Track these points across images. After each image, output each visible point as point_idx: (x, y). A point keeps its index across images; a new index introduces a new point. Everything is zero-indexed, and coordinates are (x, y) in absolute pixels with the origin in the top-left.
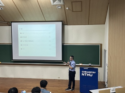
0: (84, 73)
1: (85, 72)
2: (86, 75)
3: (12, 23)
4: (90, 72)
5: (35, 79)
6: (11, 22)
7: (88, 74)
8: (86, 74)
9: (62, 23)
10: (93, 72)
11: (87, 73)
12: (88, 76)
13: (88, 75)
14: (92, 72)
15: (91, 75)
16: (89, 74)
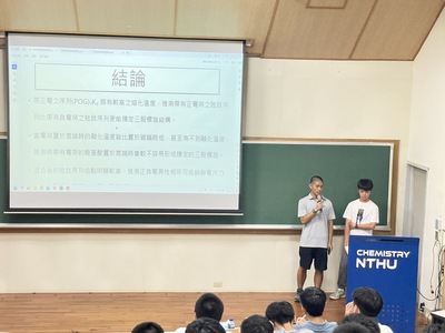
0: (366, 257)
1: (371, 253)
2: (374, 263)
3: (10, 37)
4: (388, 253)
5: (111, 294)
6: (7, 33)
7: (381, 259)
8: (371, 260)
9: (245, 47)
10: (401, 254)
11: (377, 257)
12: (381, 266)
13: (378, 264)
14: (394, 252)
15: (392, 264)
16: (385, 260)
